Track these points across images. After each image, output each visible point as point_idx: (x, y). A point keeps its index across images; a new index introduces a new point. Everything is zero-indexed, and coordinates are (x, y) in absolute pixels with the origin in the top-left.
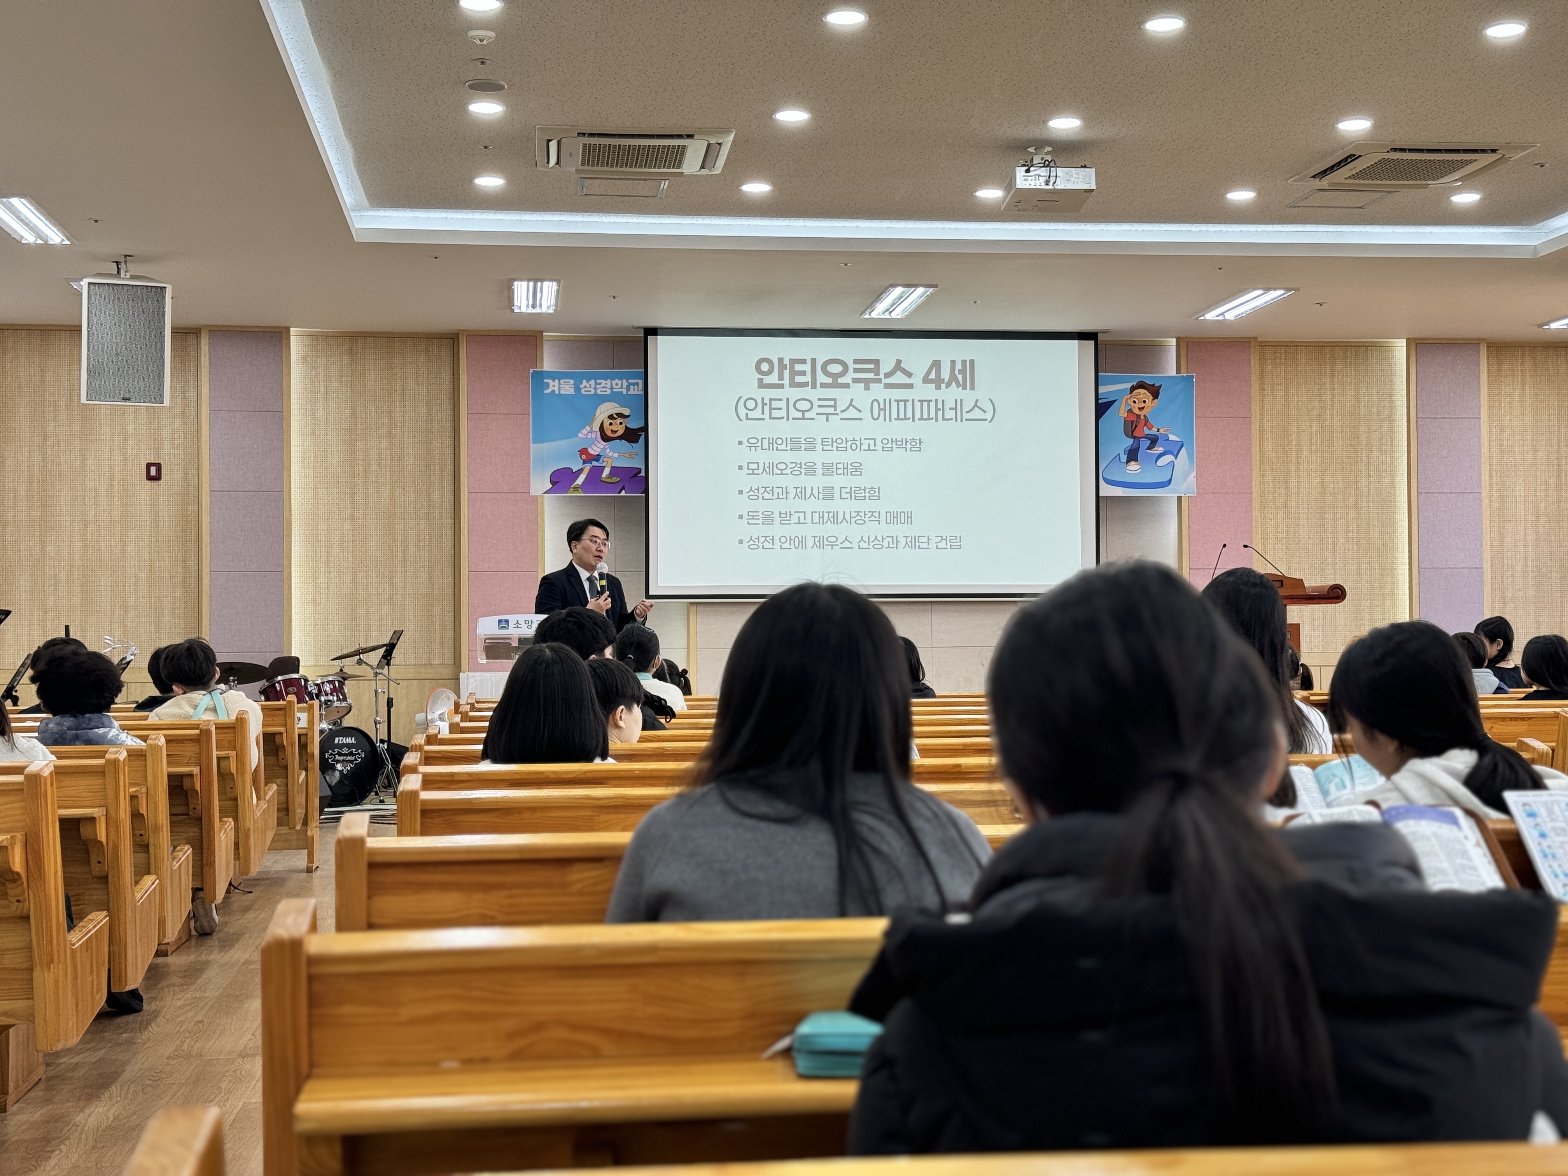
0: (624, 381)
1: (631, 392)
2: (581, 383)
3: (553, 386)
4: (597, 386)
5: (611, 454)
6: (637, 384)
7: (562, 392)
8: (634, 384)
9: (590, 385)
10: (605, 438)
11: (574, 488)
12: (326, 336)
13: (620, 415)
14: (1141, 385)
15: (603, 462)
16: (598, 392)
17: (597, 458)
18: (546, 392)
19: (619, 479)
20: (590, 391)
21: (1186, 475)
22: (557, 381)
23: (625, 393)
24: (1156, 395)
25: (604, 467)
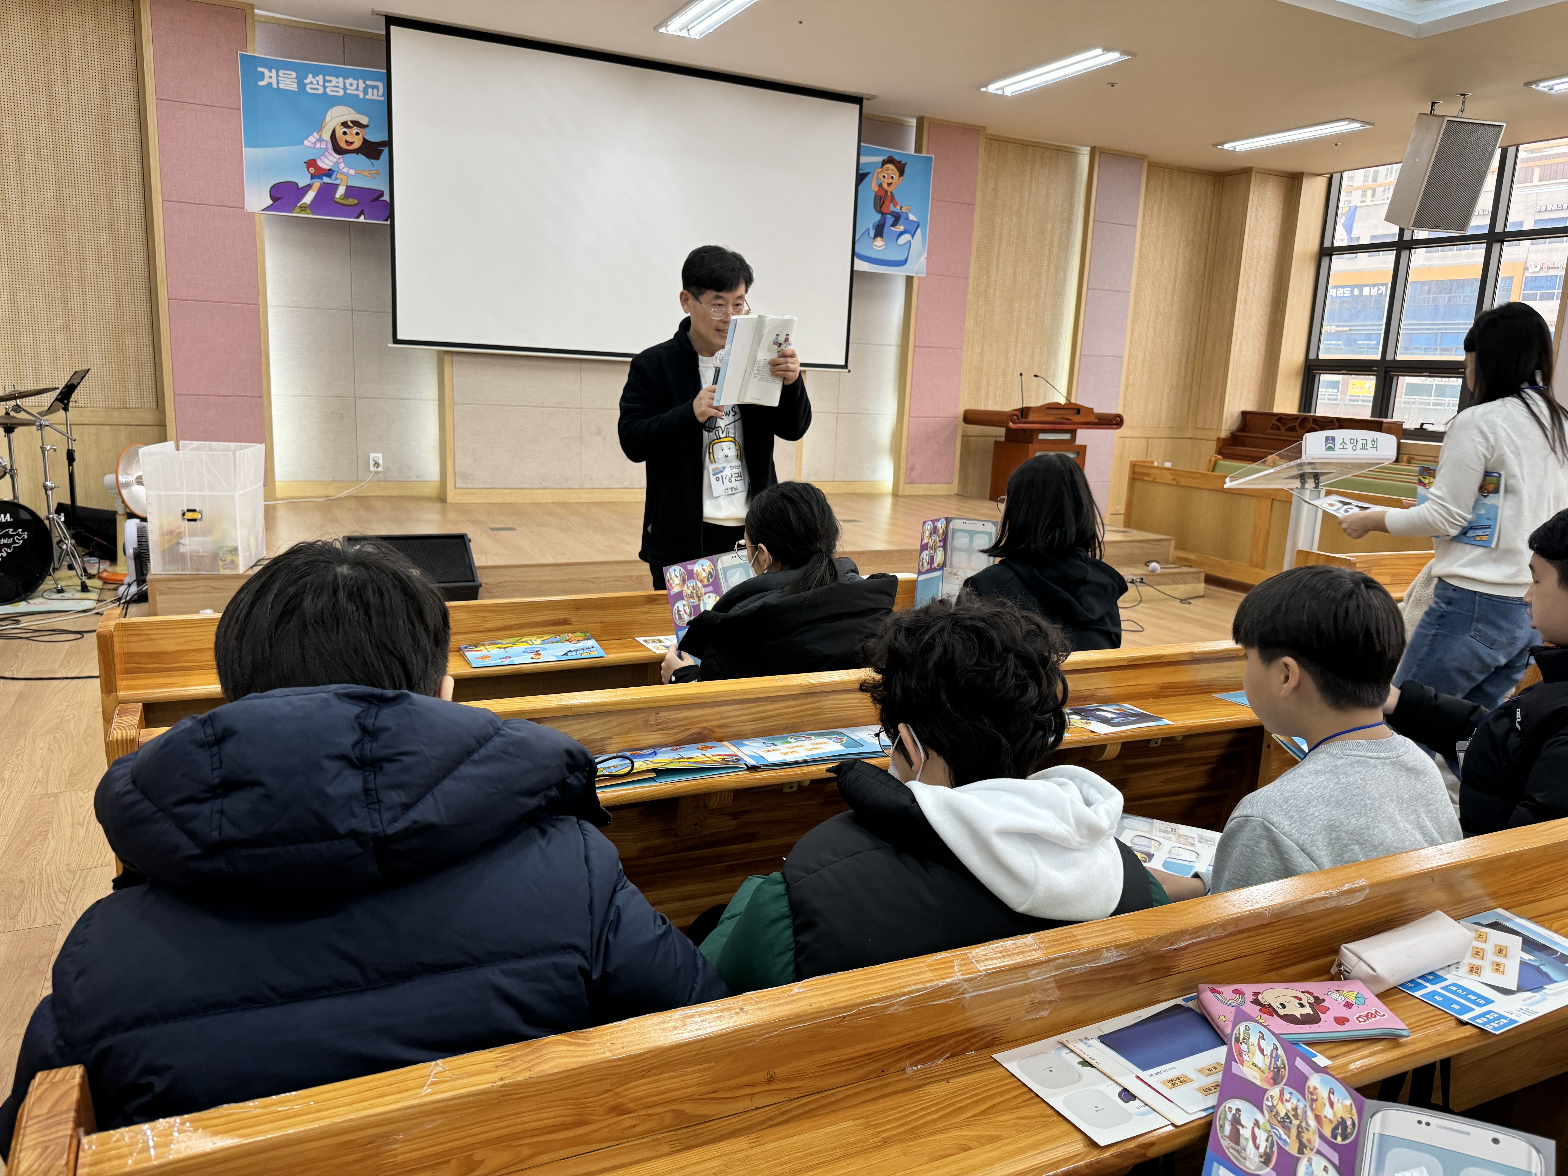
0: (361, 81)
1: (369, 96)
2: (306, 78)
3: (269, 77)
5: (346, 170)
6: (377, 87)
7: (281, 86)
8: (373, 87)
9: (318, 82)
10: (338, 150)
11: (300, 207)
13: (356, 123)
14: (890, 160)
15: (336, 179)
16: (328, 91)
17: (329, 173)
18: (260, 83)
19: (356, 202)
20: (318, 89)
21: (919, 255)
22: (274, 71)
23: (361, 96)
24: (902, 172)
25: (338, 185)
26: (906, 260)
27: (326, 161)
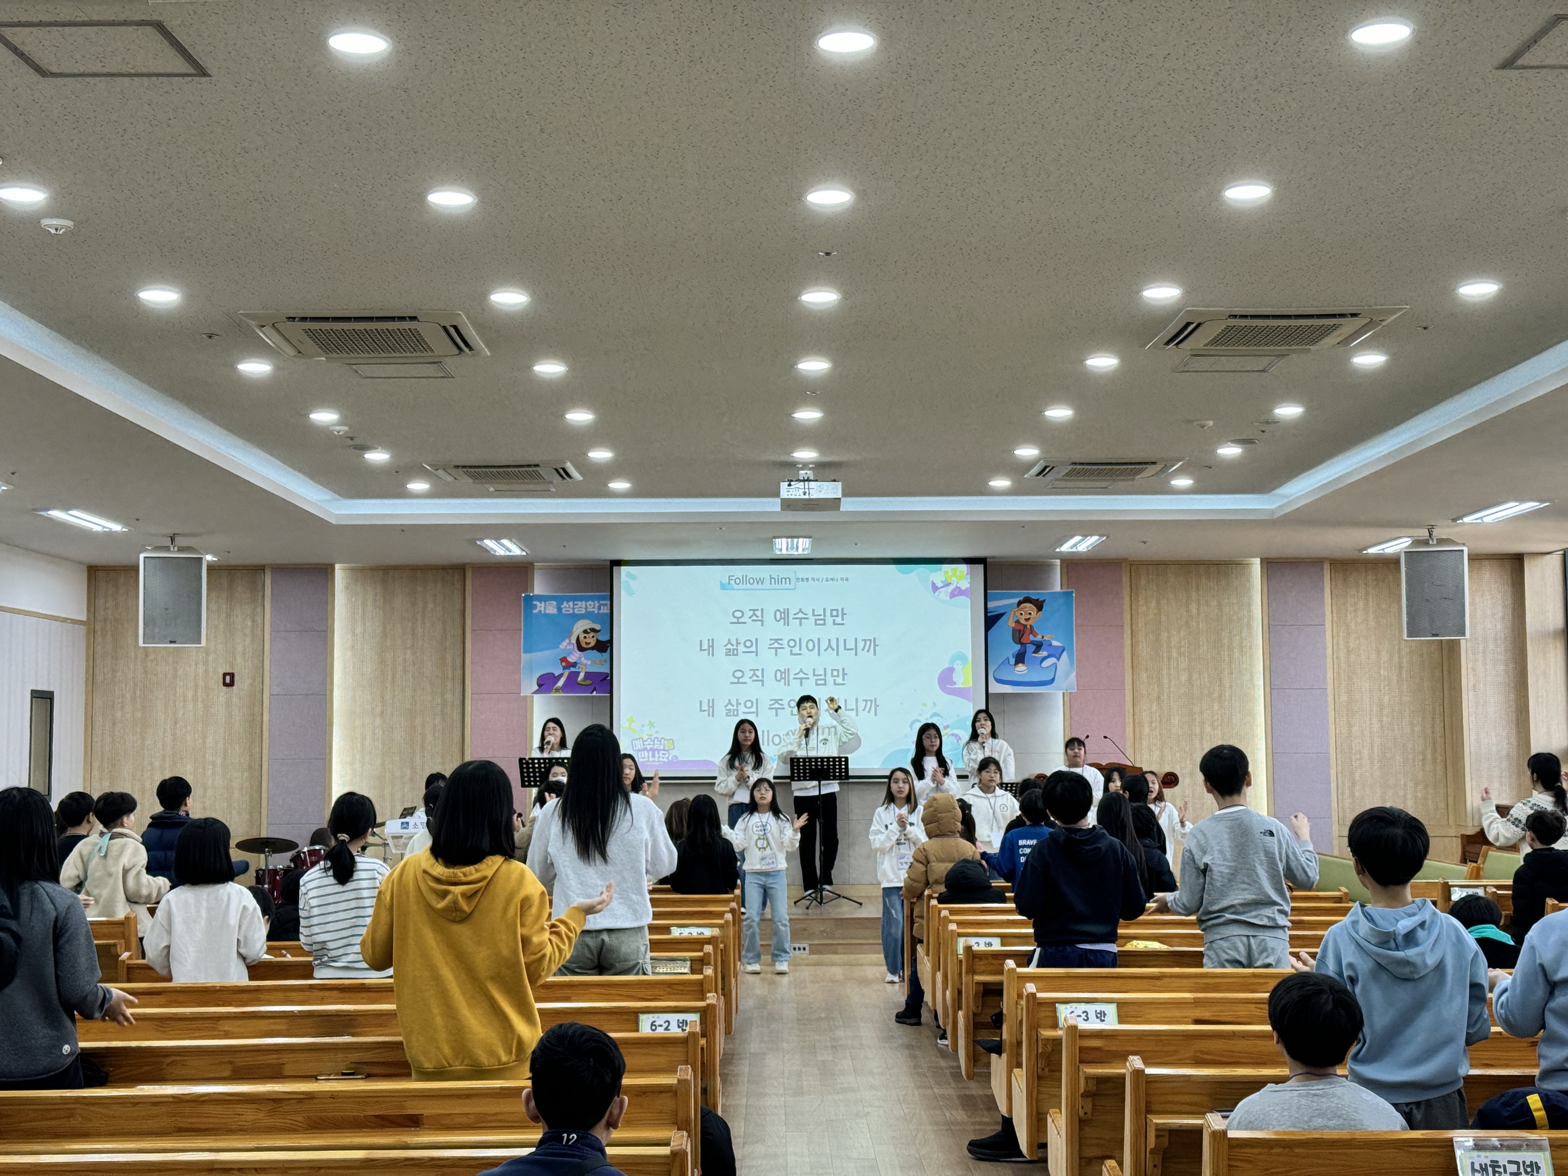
0: (595, 602)
1: (601, 611)
2: (563, 604)
3: (540, 607)
4: (575, 607)
5: (585, 661)
6: (606, 605)
7: (547, 612)
8: (604, 605)
9: (569, 606)
10: (581, 649)
11: (555, 689)
12: (362, 570)
13: (593, 630)
14: (1027, 600)
15: (579, 668)
16: (576, 612)
17: (574, 665)
18: (535, 611)
19: (591, 682)
20: (569, 611)
21: (1068, 674)
22: (543, 603)
23: (596, 611)
24: (1040, 608)
25: (580, 672)
26: (1053, 679)
27: (572, 657)
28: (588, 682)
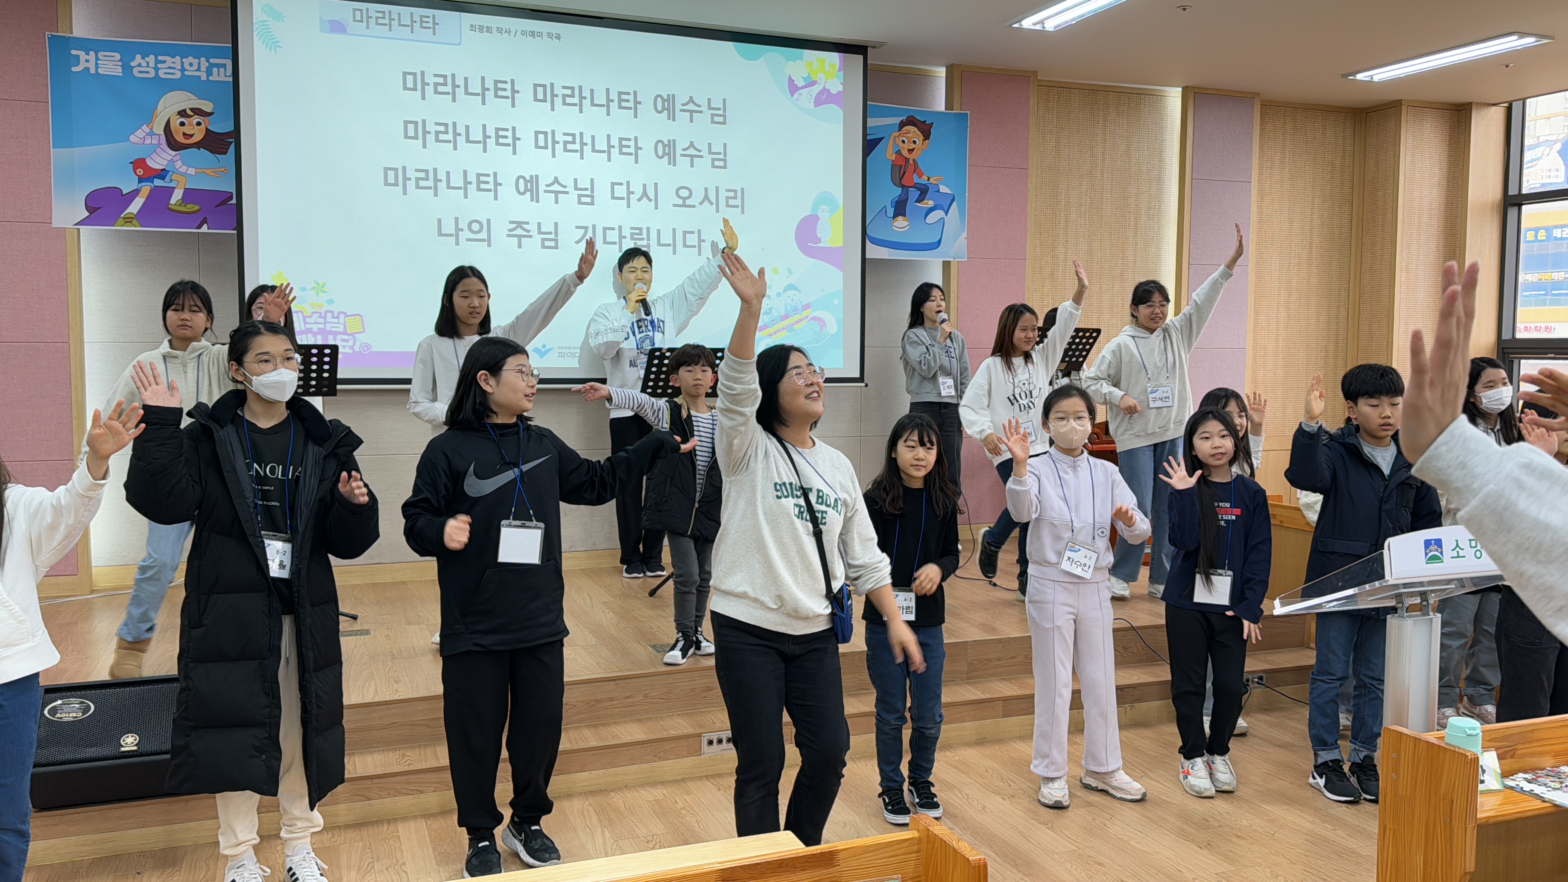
0: (203, 59)
1: (213, 77)
2: (134, 59)
3: (86, 61)
4: (159, 66)
5: (183, 169)
6: (224, 66)
7: (100, 71)
8: (218, 66)
9: (148, 63)
10: (174, 145)
11: (124, 218)
13: (197, 111)
14: (910, 121)
15: (171, 181)
16: (161, 74)
17: (162, 174)
18: (74, 70)
19: (197, 207)
20: (148, 72)
21: (957, 237)
22: (92, 53)
23: (204, 78)
24: (927, 135)
25: (174, 188)
26: (940, 241)
27: (158, 159)
28: (192, 207)
